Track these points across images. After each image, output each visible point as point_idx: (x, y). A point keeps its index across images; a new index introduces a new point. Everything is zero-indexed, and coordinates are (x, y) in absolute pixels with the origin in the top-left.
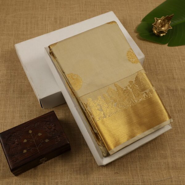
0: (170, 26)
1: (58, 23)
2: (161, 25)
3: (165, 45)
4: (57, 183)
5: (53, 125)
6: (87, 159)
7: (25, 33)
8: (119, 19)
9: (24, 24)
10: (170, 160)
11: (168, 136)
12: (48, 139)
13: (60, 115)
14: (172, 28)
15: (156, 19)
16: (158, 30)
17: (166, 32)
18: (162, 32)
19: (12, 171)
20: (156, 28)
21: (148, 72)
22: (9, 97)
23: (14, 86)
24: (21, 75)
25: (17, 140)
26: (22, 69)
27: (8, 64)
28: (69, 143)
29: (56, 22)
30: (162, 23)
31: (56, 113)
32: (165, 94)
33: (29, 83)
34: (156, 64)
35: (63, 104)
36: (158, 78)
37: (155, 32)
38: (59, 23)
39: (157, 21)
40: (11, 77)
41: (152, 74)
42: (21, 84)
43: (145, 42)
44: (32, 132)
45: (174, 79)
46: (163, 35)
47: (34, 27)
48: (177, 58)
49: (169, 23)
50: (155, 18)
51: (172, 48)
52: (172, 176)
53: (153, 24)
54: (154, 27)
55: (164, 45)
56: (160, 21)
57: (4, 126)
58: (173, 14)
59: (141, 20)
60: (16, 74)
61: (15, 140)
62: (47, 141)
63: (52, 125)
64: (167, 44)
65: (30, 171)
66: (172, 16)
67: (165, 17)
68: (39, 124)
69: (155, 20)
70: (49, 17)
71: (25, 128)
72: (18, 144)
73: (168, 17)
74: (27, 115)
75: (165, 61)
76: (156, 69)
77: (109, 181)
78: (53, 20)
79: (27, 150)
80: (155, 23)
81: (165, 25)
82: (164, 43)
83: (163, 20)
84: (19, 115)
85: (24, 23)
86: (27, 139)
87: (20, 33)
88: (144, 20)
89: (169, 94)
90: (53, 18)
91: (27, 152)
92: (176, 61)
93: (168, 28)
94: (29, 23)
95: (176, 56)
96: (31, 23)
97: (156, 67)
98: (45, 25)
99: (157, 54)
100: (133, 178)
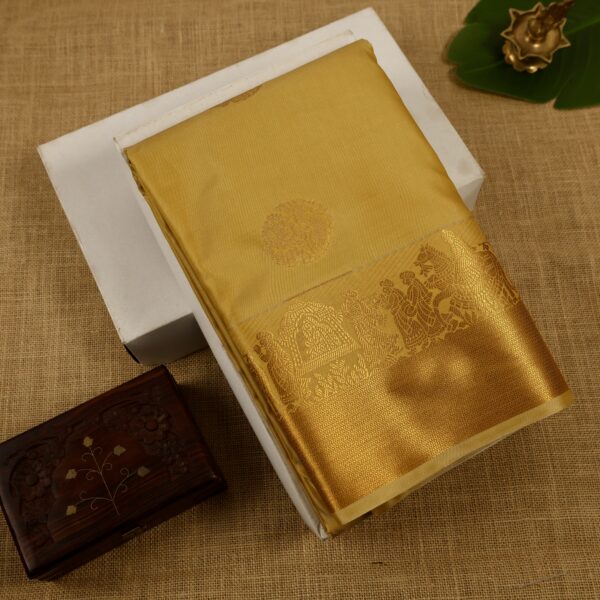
0: (563, 37)
1: (181, 41)
2: (530, 35)
3: (547, 105)
5: (161, 419)
6: (280, 520)
7: (71, 83)
9: (66, 53)
10: (556, 515)
11: (551, 430)
12: (147, 467)
14: (568, 45)
15: (514, 13)
16: (522, 55)
17: (550, 61)
18: (533, 60)
20: (513, 49)
22: (24, 313)
23: (39, 273)
24: (61, 235)
25: (44, 473)
27: (16, 197)
28: (214, 476)
29: (173, 39)
30: (536, 28)
31: (172, 371)
32: (543, 283)
34: (514, 175)
36: (518, 227)
37: (512, 58)
38: (184, 43)
39: (516, 23)
40: (28, 241)
41: (501, 213)
42: (60, 265)
44: (93, 442)
45: (575, 226)
46: (539, 70)
47: (100, 61)
48: (585, 152)
49: (558, 27)
50: (511, 11)
51: (571, 114)
52: (565, 570)
53: (503, 34)
54: (507, 42)
55: (542, 106)
59: (464, 15)
60: (45, 231)
61: (39, 472)
62: (142, 472)
63: (159, 416)
64: (553, 101)
66: (567, 5)
67: (543, 9)
69: (510, 20)
70: (148, 24)
71: (70, 430)
72: (50, 486)
74: (83, 371)
75: (546, 164)
76: (514, 194)
77: (354, 591)
78: (162, 31)
79: (78, 507)
80: (510, 29)
81: (544, 35)
82: (542, 99)
83: (538, 18)
84: (57, 374)
85: (65, 48)
86: (77, 469)
87: (54, 83)
88: (473, 17)
89: (558, 281)
90: (162, 26)
91: (77, 512)
92: (582, 161)
93: (556, 46)
94: (82, 47)
95: (582, 143)
96: (91, 47)
97: (512, 186)
98: (137, 52)
99: (518, 140)
100: (434, 581)
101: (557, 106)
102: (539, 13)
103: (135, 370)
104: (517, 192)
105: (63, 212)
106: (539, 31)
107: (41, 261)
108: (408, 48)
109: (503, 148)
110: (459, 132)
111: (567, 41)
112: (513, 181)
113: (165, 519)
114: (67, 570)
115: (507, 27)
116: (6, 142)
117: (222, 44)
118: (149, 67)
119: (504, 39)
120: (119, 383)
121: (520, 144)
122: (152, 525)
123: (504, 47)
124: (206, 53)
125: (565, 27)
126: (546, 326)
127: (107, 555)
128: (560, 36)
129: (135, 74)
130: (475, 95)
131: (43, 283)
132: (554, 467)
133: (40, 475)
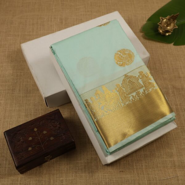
0: (176, 25)
1: (64, 23)
2: (166, 24)
4: (62, 181)
5: (58, 124)
6: (92, 158)
7: (31, 34)
8: (125, 19)
9: (30, 25)
10: (176, 159)
11: (174, 134)
12: (53, 137)
13: (65, 114)
14: (177, 27)
15: (162, 18)
16: (164, 29)
17: (172, 31)
18: (168, 31)
19: (17, 168)
20: (161, 28)
21: (153, 71)
22: (15, 96)
23: (20, 85)
24: (27, 75)
25: (22, 138)
26: (28, 69)
27: (14, 64)
29: (62, 23)
30: (168, 22)
31: (61, 111)
32: (171, 93)
33: (35, 82)
34: (162, 63)
35: (68, 103)
36: (163, 77)
37: (161, 31)
39: (162, 21)
40: (17, 76)
41: (158, 73)
42: (27, 83)
43: (150, 41)
44: (37, 130)
45: (180, 77)
46: (169, 35)
47: (40, 28)
48: (182, 57)
49: (174, 23)
50: (160, 18)
51: (178, 47)
52: (179, 175)
53: (158, 24)
54: (159, 26)
55: (170, 44)
56: (165, 20)
57: (10, 124)
58: (179, 13)
60: (22, 74)
61: (21, 138)
62: (52, 138)
63: (57, 123)
64: (173, 43)
65: (35, 169)
66: (177, 15)
68: (44, 122)
69: (160, 20)
70: (55, 18)
71: (30, 126)
72: (23, 142)
73: (173, 16)
74: (32, 113)
75: (171, 60)
76: (162, 68)
77: (114, 179)
78: (59, 20)
79: (32, 148)
80: (160, 22)
82: (169, 42)
83: (168, 19)
84: (24, 114)
85: (30, 24)
86: (32, 137)
87: (26, 33)
88: (149, 20)
89: (175, 92)
91: (32, 150)
92: (182, 60)
93: (174, 27)
94: (35, 24)
95: (182, 55)
96: (37, 24)
97: (161, 66)
98: (51, 26)
99: (163, 53)
100: (139, 177)
101: (174, 45)
103: (50, 110)
104: (163, 67)
106: (169, 23)
107: (21, 82)
109: (158, 55)
111: (177, 26)
116: (11, 49)
123: (158, 28)
125: (176, 23)
126: (172, 105)
128: (175, 25)
131: (21, 88)
132: (175, 145)
133: (21, 139)
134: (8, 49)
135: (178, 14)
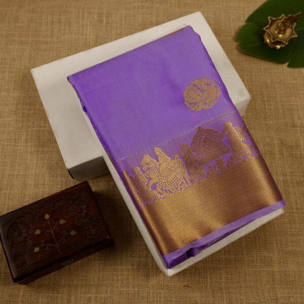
0: (294, 32)
1: (105, 22)
2: (278, 30)
3: (284, 65)
4: (89, 300)
5: (84, 207)
6: (140, 262)
7: (49, 39)
9: (47, 25)
10: (276, 268)
11: (276, 226)
12: (75, 231)
14: (296, 36)
15: (271, 19)
16: (273, 39)
17: (287, 44)
18: (279, 43)
20: (269, 36)
22: (19, 151)
23: (27, 132)
24: (40, 114)
27: (19, 94)
28: (108, 238)
29: (101, 21)
31: (91, 184)
32: (277, 153)
34: (266, 99)
36: (266, 124)
37: (268, 41)
39: (271, 24)
40: (23, 116)
41: (258, 117)
42: (39, 129)
44: (50, 217)
45: (294, 126)
46: (281, 48)
47: (64, 30)
48: (302, 90)
49: (292, 27)
50: (269, 18)
51: (296, 70)
52: (279, 296)
53: (264, 29)
54: (266, 33)
55: (281, 65)
57: (9, 199)
59: (246, 18)
60: (32, 112)
61: (23, 229)
62: (73, 233)
63: (83, 206)
64: (287, 64)
66: (298, 16)
67: (285, 17)
68: (61, 203)
69: (268, 22)
70: (90, 13)
71: (38, 210)
72: (27, 237)
73: (291, 17)
75: (282, 94)
76: (265, 108)
77: (174, 300)
78: (96, 17)
79: (40, 248)
80: (268, 26)
81: (285, 31)
82: (281, 62)
84: (33, 183)
85: (47, 22)
86: (41, 229)
87: (41, 39)
88: (250, 19)
89: (284, 152)
90: (96, 14)
91: (40, 251)
92: (300, 94)
93: (291, 36)
94: (55, 22)
95: (301, 85)
96: (60, 22)
97: (264, 104)
98: (83, 26)
99: (269, 81)
100: (213, 297)
101: (289, 66)
102: (283, 20)
103: (72, 183)
104: (266, 107)
105: (41, 102)
106: (282, 28)
107: (29, 126)
108: (217, 32)
109: (261, 85)
110: (240, 75)
111: (296, 34)
112: (265, 102)
113: (83, 258)
114: (32, 280)
115: (266, 25)
116: (15, 67)
117: (125, 25)
118: (88, 34)
119: (265, 31)
120: (64, 189)
121: (269, 83)
122: (76, 260)
123: (265, 35)
124: (117, 29)
125: (295, 28)
126: (277, 174)
127: (52, 274)
128: (292, 31)
129: (81, 37)
130: (249, 58)
131: (29, 137)
132: (277, 244)
133: (22, 231)
134: (10, 68)
135: (299, 14)
